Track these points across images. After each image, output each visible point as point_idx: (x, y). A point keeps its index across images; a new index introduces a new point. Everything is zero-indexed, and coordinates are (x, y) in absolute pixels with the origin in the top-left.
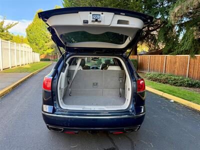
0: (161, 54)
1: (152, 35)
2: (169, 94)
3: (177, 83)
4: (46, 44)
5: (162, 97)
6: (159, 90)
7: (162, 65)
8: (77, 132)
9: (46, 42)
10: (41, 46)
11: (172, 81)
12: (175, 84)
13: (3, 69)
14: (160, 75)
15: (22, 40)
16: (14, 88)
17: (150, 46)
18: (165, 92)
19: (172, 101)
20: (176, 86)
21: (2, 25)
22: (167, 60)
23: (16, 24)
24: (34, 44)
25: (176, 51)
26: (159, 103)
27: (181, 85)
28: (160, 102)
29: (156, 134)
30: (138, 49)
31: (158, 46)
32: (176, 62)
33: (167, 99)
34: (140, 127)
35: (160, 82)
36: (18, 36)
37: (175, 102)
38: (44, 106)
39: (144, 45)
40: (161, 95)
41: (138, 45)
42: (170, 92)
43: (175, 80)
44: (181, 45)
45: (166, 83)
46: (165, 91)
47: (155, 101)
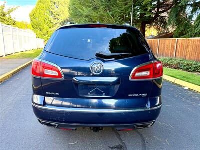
0: (172, 37)
1: (162, 17)
2: (182, 80)
3: (191, 68)
4: (50, 30)
5: (174, 84)
6: (171, 76)
7: (173, 49)
8: (75, 129)
9: (50, 28)
10: (45, 32)
11: (184, 66)
12: (188, 70)
13: (6, 55)
14: (171, 59)
15: (26, 25)
16: (14, 74)
17: (159, 29)
18: (178, 79)
19: (187, 88)
20: (190, 71)
21: (3, 9)
22: (179, 44)
23: (17, 8)
24: (38, 30)
25: (190, 33)
26: (172, 91)
27: (194, 71)
28: (172, 89)
29: (171, 129)
30: (146, 33)
31: (168, 29)
32: (188, 46)
33: (180, 86)
34: (154, 122)
35: (171, 68)
36: (23, 22)
37: (190, 90)
38: (34, 95)
39: (153, 28)
40: (173, 81)
41: (146, 29)
42: (184, 79)
43: (188, 65)
44: (195, 27)
45: (178, 68)
46: (178, 77)
47: (167, 89)
